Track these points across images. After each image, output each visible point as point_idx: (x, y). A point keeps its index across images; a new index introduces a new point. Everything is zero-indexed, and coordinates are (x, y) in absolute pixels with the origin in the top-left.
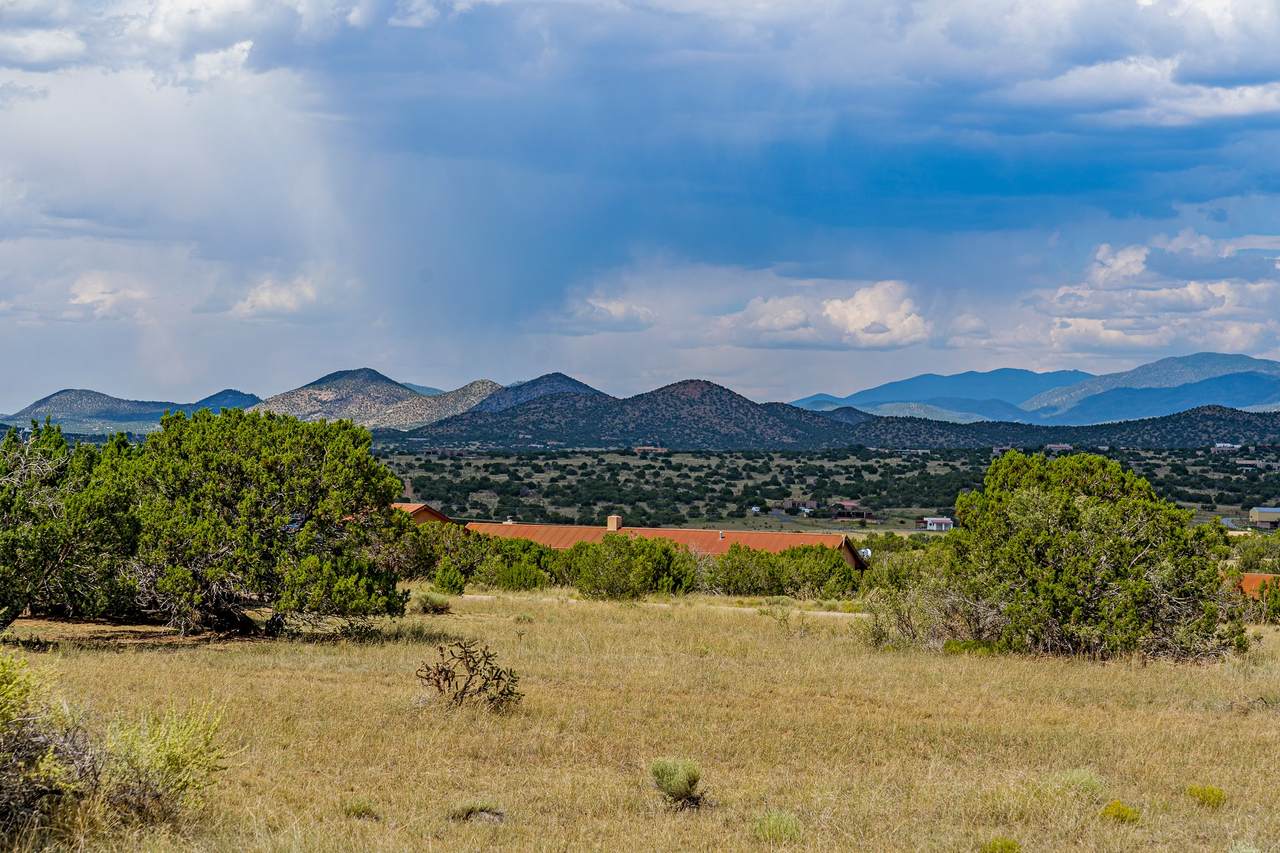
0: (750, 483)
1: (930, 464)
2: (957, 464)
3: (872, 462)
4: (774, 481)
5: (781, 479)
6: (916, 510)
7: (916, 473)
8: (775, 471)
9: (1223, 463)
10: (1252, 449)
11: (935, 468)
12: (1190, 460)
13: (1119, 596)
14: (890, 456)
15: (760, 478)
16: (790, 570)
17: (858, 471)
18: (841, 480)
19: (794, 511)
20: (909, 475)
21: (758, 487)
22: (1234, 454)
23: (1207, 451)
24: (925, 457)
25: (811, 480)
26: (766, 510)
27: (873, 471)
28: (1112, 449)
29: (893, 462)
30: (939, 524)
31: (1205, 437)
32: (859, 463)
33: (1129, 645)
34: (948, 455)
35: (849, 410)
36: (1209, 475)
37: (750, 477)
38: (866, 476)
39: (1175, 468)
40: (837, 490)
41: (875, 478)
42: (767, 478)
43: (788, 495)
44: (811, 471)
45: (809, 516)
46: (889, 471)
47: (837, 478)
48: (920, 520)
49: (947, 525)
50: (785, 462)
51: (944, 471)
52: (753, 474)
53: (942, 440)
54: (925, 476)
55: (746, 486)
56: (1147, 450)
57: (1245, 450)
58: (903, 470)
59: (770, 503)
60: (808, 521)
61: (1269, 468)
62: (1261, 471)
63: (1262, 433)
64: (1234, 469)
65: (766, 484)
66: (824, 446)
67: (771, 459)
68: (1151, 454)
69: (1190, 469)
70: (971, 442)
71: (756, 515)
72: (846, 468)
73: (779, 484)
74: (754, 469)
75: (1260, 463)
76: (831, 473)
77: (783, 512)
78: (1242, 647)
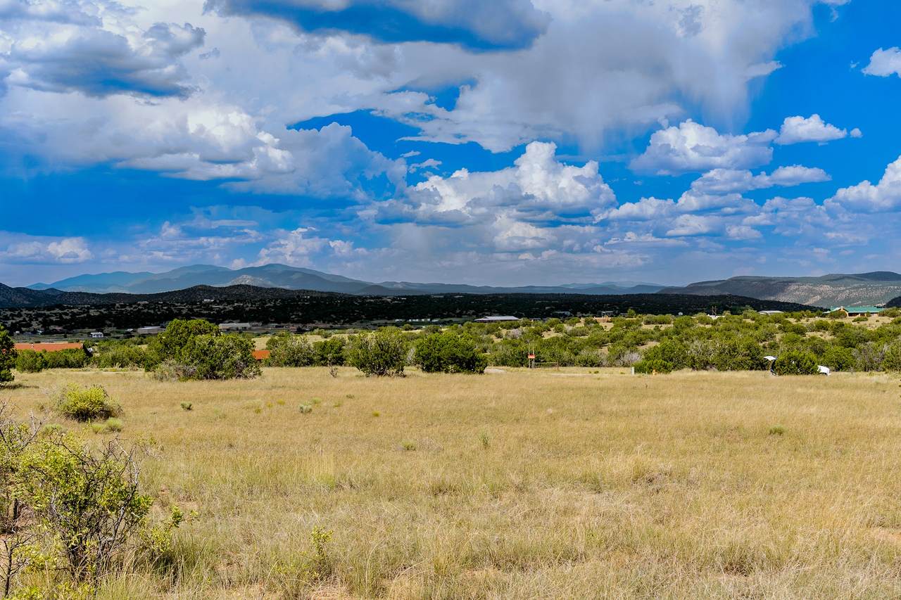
0: (14, 321)
1: (91, 311)
2: (102, 310)
3: (66, 311)
4: (24, 320)
5: (27, 319)
6: (87, 330)
7: (85, 315)
8: (24, 316)
9: (207, 306)
10: (218, 301)
11: (93, 312)
12: (194, 306)
14: (73, 308)
15: (18, 319)
17: (61, 314)
18: (54, 319)
19: (35, 332)
20: (82, 316)
21: (17, 323)
22: (211, 303)
23: (201, 302)
24: (88, 308)
25: (40, 319)
26: (22, 332)
27: (66, 314)
28: (164, 303)
29: (75, 311)
30: (97, 335)
31: (199, 297)
32: (60, 312)
34: (97, 307)
35: (52, 290)
36: (202, 312)
37: (13, 319)
38: (64, 317)
39: (189, 310)
40: (52, 323)
41: (68, 317)
42: (21, 319)
43: (32, 325)
44: (41, 315)
45: (42, 334)
46: (74, 314)
47: (52, 318)
48: (89, 333)
49: (101, 335)
50: (27, 312)
51: (97, 314)
52: (15, 318)
53: (93, 301)
54: (89, 316)
55: (12, 323)
56: (178, 303)
57: (215, 302)
58: (80, 314)
59: (24, 329)
60: (41, 336)
61: (225, 308)
62: (222, 310)
63: (221, 295)
64: (212, 309)
65: (20, 321)
66: (43, 305)
67: (22, 311)
68: (179, 304)
69: (195, 310)
70: (106, 301)
71: (18, 334)
72: (55, 314)
73: (26, 321)
74: (15, 316)
75: (221, 307)
76: (49, 316)
77: (30, 333)
78: (260, 374)
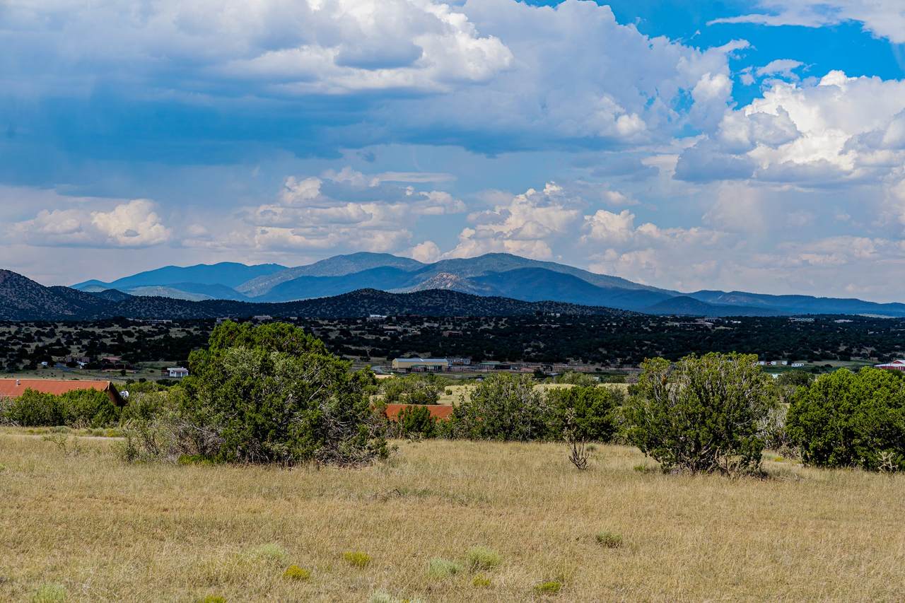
0: (41, 344)
1: (172, 330)
2: (192, 330)
3: (130, 329)
4: (58, 342)
5: (63, 341)
6: (162, 363)
7: (162, 337)
8: (59, 336)
9: (375, 328)
10: (394, 318)
11: (175, 333)
12: (352, 327)
13: (301, 421)
14: (143, 324)
15: (48, 341)
16: (70, 408)
17: (120, 334)
18: (108, 342)
19: (73, 364)
20: (157, 338)
21: (45, 347)
22: (382, 322)
23: (364, 320)
24: (169, 325)
25: (85, 342)
26: (52, 364)
27: (130, 334)
28: (300, 318)
29: (145, 329)
30: (178, 373)
31: (363, 310)
32: (120, 330)
33: (308, 456)
34: (184, 323)
35: (113, 292)
36: (365, 337)
37: (40, 340)
38: (126, 339)
39: (342, 332)
40: (104, 349)
41: (133, 340)
42: (53, 341)
43: (70, 352)
44: (83, 335)
45: (84, 367)
46: (142, 335)
47: (104, 340)
48: (164, 369)
49: (184, 373)
50: (65, 329)
51: (181, 335)
52: (43, 338)
53: (180, 313)
54: (168, 339)
55: (37, 347)
56: (323, 320)
57: (389, 319)
58: (152, 334)
59: (55, 358)
60: (84, 371)
61: (406, 331)
62: (400, 333)
63: (401, 307)
64: (382, 332)
65: (51, 345)
66: (95, 317)
67: (56, 327)
68: (326, 322)
69: (353, 333)
70: (201, 314)
71: (45, 367)
72: (111, 333)
73: (62, 345)
74: (43, 334)
75: (399, 328)
76: (100, 337)
77: (65, 365)
78: (384, 455)
